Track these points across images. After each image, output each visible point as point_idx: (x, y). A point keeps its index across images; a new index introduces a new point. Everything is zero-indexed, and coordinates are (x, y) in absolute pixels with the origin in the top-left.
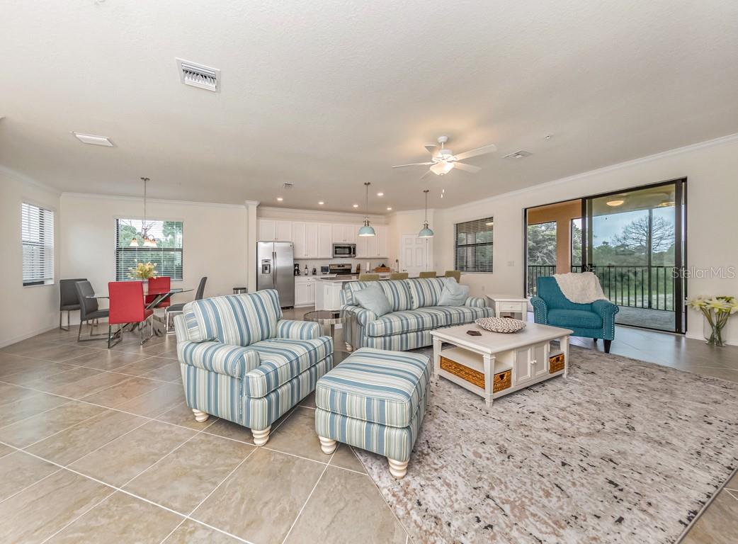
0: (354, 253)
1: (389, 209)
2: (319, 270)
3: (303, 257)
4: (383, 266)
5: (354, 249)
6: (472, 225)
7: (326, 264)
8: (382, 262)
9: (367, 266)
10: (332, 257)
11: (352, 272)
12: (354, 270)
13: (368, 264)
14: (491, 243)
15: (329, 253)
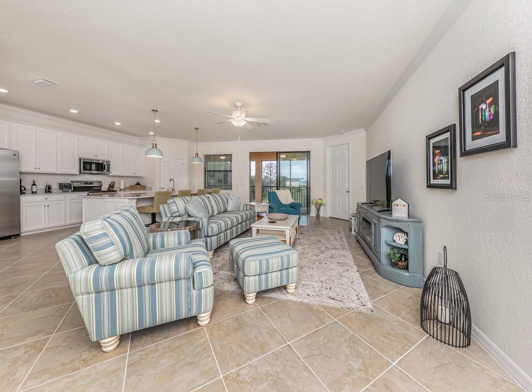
0: (108, 170)
1: (151, 133)
2: (55, 187)
3: (32, 170)
4: (138, 184)
5: (109, 166)
6: (212, 157)
7: (67, 180)
8: (136, 180)
9: (122, 184)
10: (78, 173)
11: (103, 189)
12: (105, 187)
13: (122, 182)
14: (231, 171)
15: (74, 168)
